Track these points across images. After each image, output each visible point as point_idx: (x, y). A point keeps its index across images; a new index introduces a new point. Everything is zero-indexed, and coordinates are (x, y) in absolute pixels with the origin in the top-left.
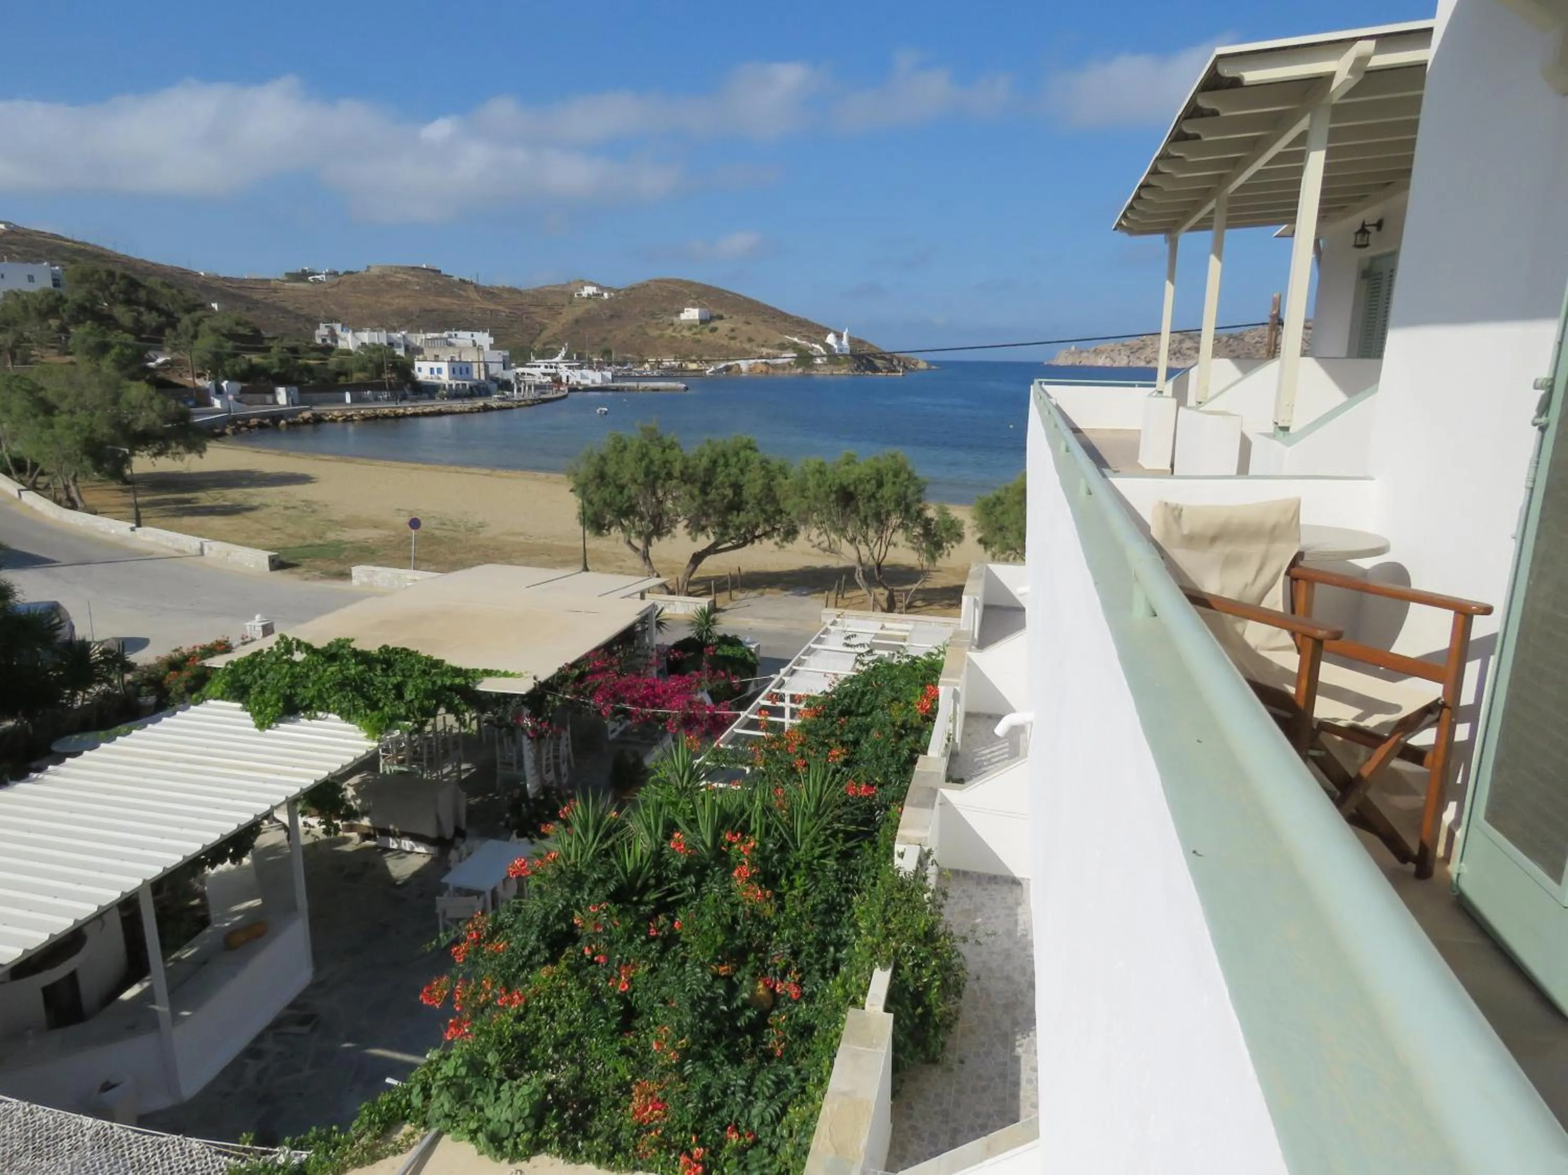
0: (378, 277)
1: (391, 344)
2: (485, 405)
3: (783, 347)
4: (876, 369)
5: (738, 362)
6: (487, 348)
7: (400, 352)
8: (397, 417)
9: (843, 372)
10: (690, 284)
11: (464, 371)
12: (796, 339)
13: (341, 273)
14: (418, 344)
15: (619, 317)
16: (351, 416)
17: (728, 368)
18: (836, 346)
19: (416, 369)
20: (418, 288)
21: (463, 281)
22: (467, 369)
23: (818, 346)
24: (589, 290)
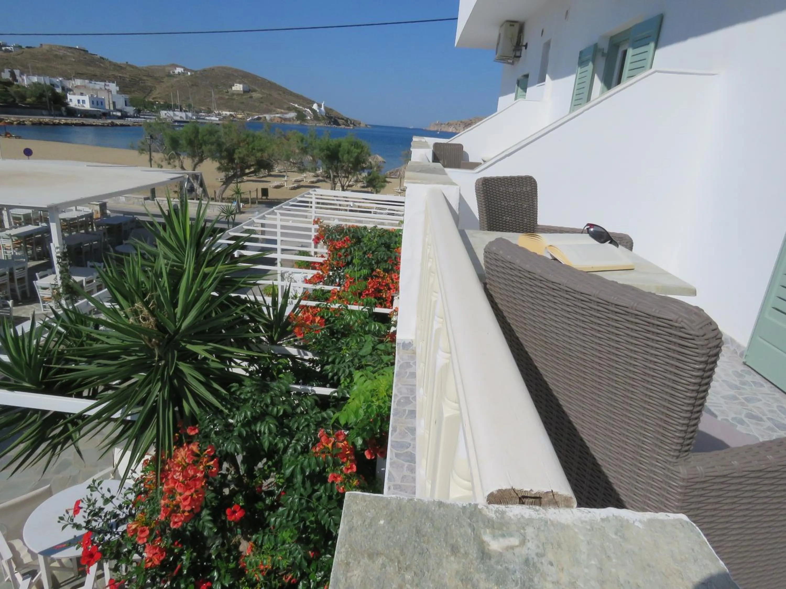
0: (48, 51)
1: (53, 85)
2: (112, 122)
3: (290, 109)
4: (338, 124)
5: (265, 115)
6: (114, 93)
7: (59, 90)
8: (54, 124)
9: (321, 124)
10: (236, 71)
11: (100, 103)
12: (296, 105)
13: (24, 47)
14: (70, 87)
15: (197, 86)
16: (24, 121)
17: (259, 118)
18: (318, 111)
19: (69, 100)
20: (74, 60)
21: (102, 58)
22: (102, 103)
23: (308, 110)
24: (179, 70)
